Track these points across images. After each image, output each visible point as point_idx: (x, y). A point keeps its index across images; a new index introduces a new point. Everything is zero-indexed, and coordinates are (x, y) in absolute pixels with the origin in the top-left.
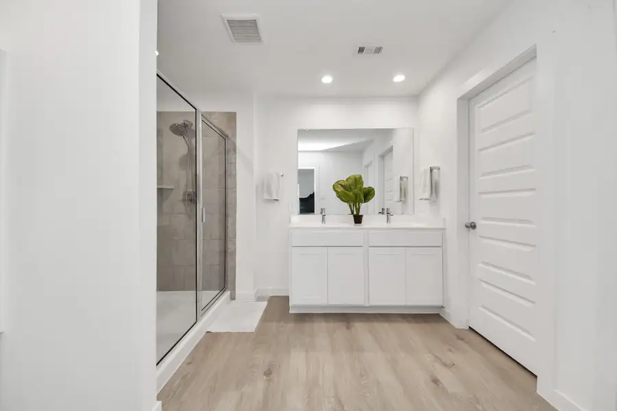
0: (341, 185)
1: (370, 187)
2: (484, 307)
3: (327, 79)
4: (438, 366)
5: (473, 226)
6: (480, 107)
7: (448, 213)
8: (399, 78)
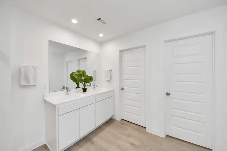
0: (76, 75)
1: (91, 76)
2: (126, 112)
3: (74, 21)
4: (128, 138)
5: (123, 89)
6: (125, 55)
7: (115, 85)
8: (101, 35)
